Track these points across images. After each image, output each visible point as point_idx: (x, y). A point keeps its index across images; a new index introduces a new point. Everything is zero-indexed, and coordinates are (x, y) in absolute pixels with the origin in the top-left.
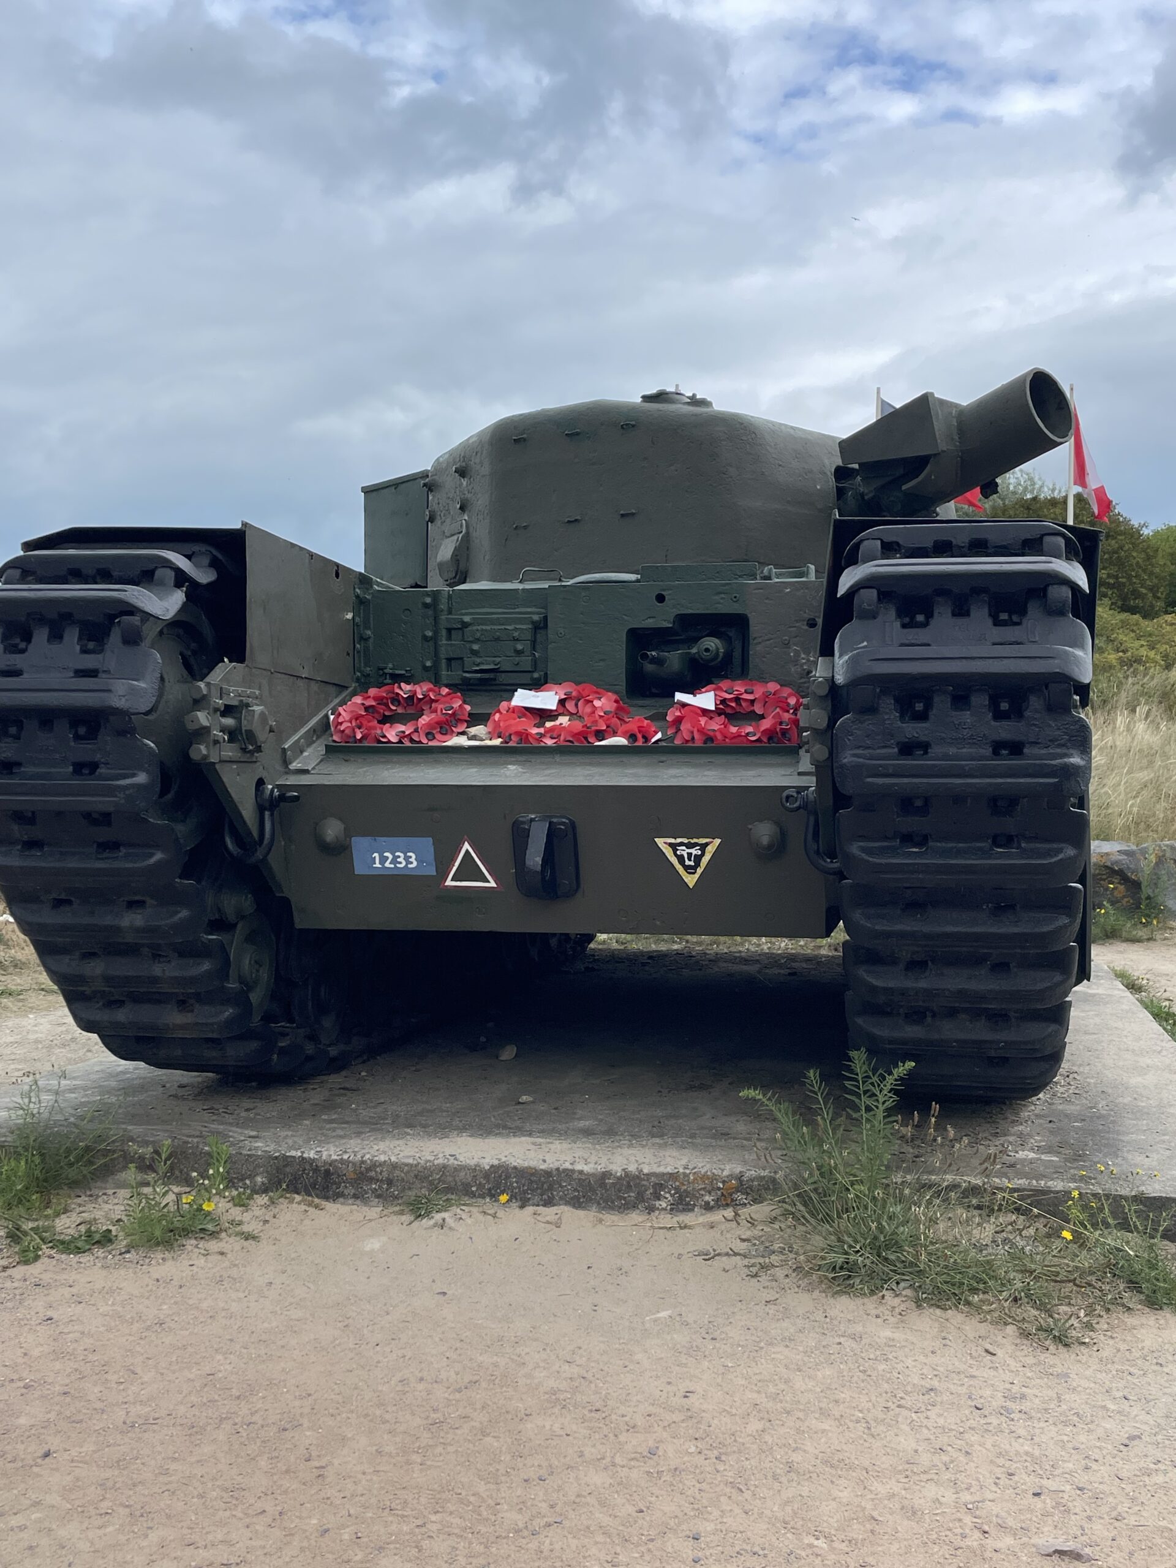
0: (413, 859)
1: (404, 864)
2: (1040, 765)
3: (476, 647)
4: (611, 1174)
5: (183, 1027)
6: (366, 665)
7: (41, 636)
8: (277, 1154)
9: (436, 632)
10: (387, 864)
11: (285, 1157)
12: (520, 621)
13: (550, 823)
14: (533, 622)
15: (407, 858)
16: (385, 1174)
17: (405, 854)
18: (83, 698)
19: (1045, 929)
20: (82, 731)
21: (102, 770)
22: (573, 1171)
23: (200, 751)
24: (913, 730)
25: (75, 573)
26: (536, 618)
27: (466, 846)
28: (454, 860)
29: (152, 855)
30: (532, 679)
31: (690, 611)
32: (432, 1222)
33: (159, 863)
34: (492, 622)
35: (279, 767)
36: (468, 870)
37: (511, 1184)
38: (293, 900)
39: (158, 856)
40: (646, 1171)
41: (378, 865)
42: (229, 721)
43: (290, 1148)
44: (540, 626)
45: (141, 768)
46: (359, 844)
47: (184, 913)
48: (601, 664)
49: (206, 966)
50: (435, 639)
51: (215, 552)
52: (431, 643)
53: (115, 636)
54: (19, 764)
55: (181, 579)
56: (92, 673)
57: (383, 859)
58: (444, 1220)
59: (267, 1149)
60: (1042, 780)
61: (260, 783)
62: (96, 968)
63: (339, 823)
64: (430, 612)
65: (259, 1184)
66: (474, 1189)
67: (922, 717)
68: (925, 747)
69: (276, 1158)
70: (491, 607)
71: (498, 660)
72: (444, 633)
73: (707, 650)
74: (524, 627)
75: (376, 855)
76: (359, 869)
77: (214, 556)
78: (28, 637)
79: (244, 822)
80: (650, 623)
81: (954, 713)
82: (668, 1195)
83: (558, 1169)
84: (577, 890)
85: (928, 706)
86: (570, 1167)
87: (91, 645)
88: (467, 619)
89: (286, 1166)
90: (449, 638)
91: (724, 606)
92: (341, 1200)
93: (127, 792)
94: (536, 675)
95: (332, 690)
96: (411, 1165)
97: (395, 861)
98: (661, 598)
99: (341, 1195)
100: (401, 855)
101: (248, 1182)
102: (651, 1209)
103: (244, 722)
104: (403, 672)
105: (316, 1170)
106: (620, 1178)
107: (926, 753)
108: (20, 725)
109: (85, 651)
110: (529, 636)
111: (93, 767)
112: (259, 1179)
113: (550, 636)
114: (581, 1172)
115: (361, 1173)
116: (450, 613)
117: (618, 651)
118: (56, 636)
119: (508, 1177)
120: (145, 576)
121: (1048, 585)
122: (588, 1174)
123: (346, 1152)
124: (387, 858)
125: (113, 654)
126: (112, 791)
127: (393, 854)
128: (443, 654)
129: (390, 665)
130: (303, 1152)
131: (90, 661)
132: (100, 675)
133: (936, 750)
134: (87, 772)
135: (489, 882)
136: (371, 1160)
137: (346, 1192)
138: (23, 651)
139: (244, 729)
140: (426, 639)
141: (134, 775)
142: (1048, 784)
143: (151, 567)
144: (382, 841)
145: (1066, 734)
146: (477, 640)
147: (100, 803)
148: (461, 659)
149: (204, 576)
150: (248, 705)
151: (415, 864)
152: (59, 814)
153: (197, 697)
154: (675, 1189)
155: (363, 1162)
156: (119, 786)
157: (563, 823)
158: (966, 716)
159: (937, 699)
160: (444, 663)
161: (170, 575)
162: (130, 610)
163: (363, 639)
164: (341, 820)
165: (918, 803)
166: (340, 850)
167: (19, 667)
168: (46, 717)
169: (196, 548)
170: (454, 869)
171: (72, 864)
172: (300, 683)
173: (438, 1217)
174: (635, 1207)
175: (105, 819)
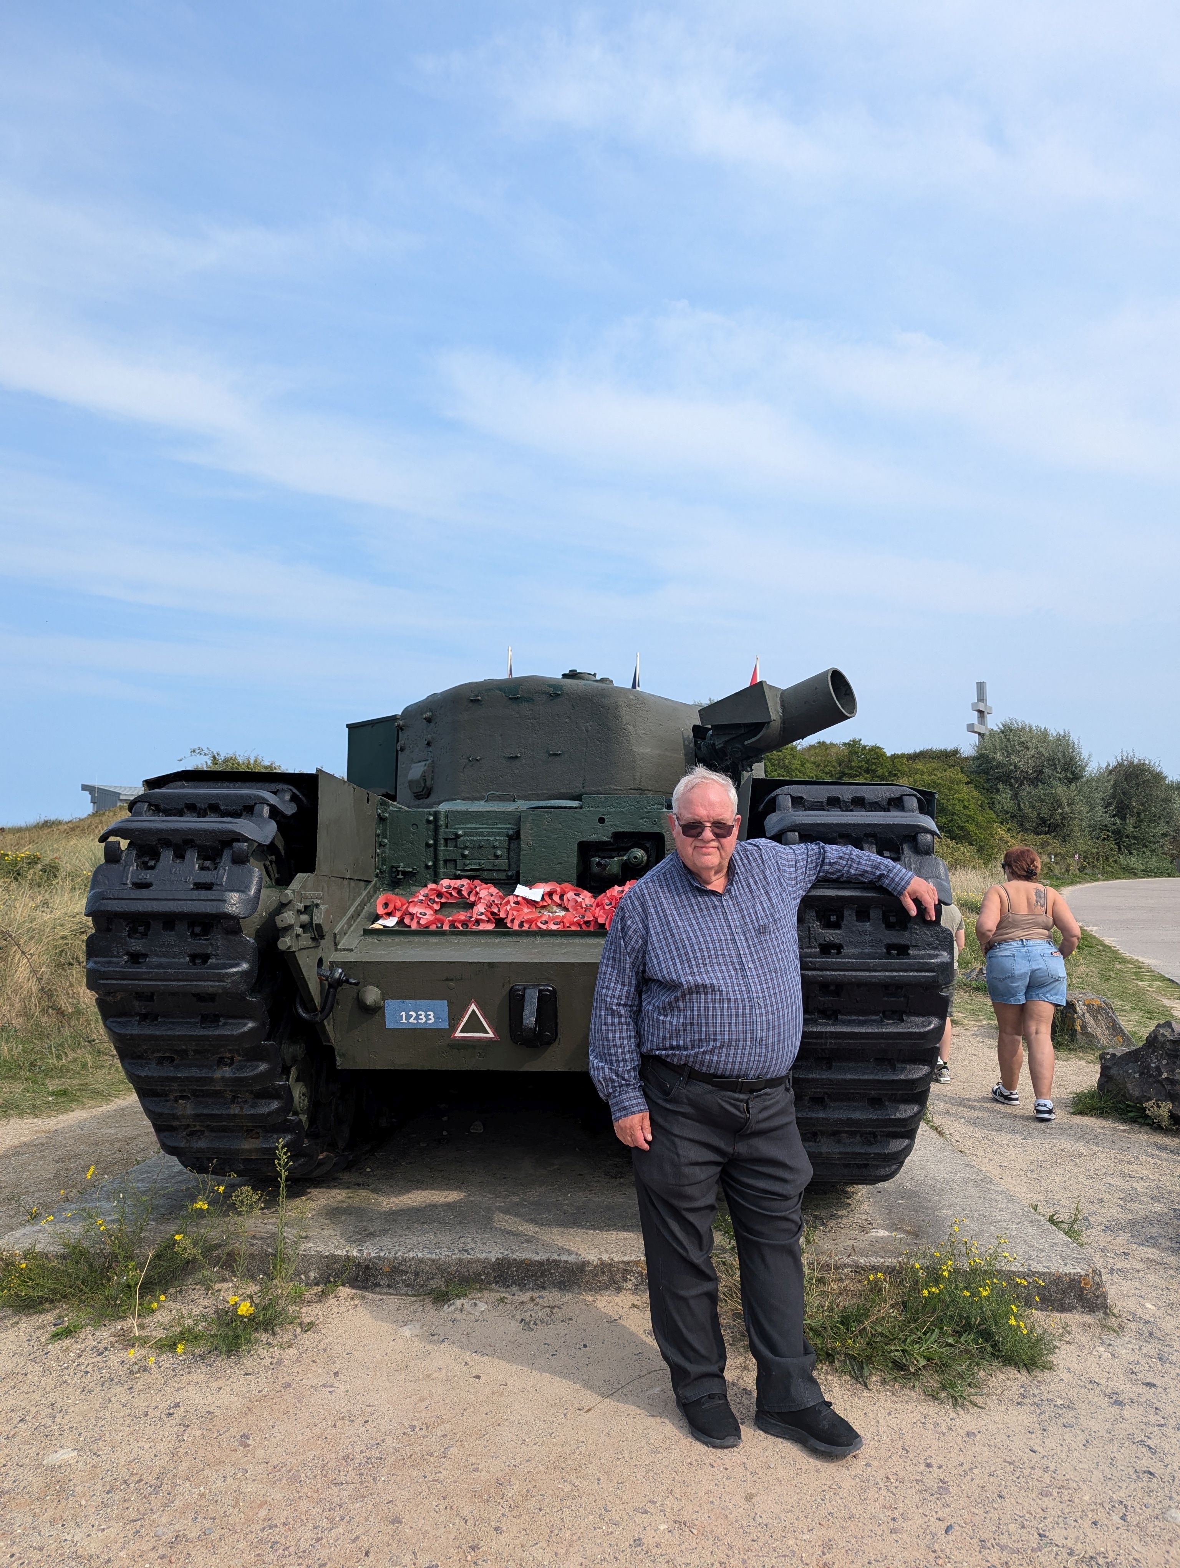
0: (431, 1017)
1: (424, 1020)
2: (923, 963)
3: (466, 852)
4: (589, 1263)
5: (250, 1151)
6: (383, 864)
7: (167, 856)
8: (327, 1254)
9: (436, 841)
10: (411, 1021)
11: (333, 1256)
12: (499, 834)
13: (540, 991)
14: (508, 835)
15: (427, 1016)
16: (413, 1268)
17: (426, 1013)
18: (201, 905)
19: (915, 1076)
20: (198, 930)
21: (212, 961)
22: (560, 1261)
23: (286, 942)
24: (831, 935)
25: (192, 808)
26: (511, 832)
27: (473, 1007)
28: (462, 1017)
29: (246, 1024)
30: (507, 876)
31: (623, 830)
32: (453, 1308)
33: (251, 1030)
34: (478, 835)
35: (333, 948)
36: (474, 1025)
37: (512, 1273)
38: (336, 1048)
39: (250, 1025)
40: (616, 1260)
41: (404, 1021)
42: (305, 918)
43: (337, 1247)
44: (515, 837)
45: (244, 959)
46: (391, 1006)
47: (263, 1067)
48: (559, 866)
49: (275, 1105)
50: (436, 845)
51: (295, 791)
52: (432, 849)
53: (227, 855)
54: (145, 956)
55: (275, 813)
56: (208, 887)
57: (409, 1017)
58: (463, 1305)
59: (318, 1249)
60: (924, 974)
61: (320, 962)
62: (186, 1108)
63: (376, 989)
64: (432, 826)
65: (312, 1278)
66: (483, 1277)
67: (837, 926)
68: (839, 948)
69: (327, 1256)
70: (477, 823)
71: (483, 862)
72: (442, 841)
73: (636, 858)
74: (502, 838)
75: (403, 1014)
76: (390, 1024)
77: (294, 793)
78: (156, 856)
79: (310, 993)
80: (594, 838)
81: (858, 924)
82: (632, 1278)
83: (548, 1260)
84: (555, 1040)
85: (841, 917)
86: (558, 1258)
87: (207, 863)
88: (460, 832)
89: (334, 1263)
90: (446, 845)
91: (646, 827)
92: (378, 1289)
93: (233, 978)
94: (510, 873)
95: (362, 884)
96: (433, 1261)
97: (417, 1018)
98: (602, 820)
99: (377, 1285)
100: (423, 1013)
101: (303, 1277)
102: (619, 1289)
103: (315, 918)
104: (410, 870)
105: (359, 1265)
106: (597, 1266)
107: (839, 953)
108: (148, 926)
109: (202, 868)
110: (506, 845)
111: (205, 958)
112: (312, 1275)
113: (523, 846)
114: (566, 1262)
115: (394, 1267)
116: (447, 827)
117: (572, 858)
118: (180, 856)
119: (509, 1267)
120: (247, 809)
121: (917, 833)
122: (571, 1263)
123: (382, 1250)
124: (412, 1016)
125: (225, 872)
126: (221, 978)
127: (416, 1013)
128: (441, 857)
129: (402, 865)
130: (347, 1251)
131: (206, 877)
132: (214, 888)
133: (846, 951)
134: (200, 961)
135: (487, 1033)
136: (402, 1257)
137: (382, 1283)
138: (152, 868)
139: (314, 923)
140: (428, 845)
141: (237, 965)
142: (928, 976)
143: (252, 803)
144: (409, 1003)
145: (938, 940)
146: (466, 848)
147: (210, 986)
148: (455, 861)
149: (289, 809)
150: (317, 905)
151: (433, 1020)
152: (174, 994)
153: (285, 901)
154: (638, 1273)
155: (395, 1258)
156: (226, 974)
157: (549, 990)
158: (867, 925)
159: (846, 913)
160: (441, 863)
161: (266, 811)
162: (239, 838)
163: (381, 845)
164: (378, 987)
165: (832, 988)
166: (375, 1011)
167: (148, 881)
168: (169, 920)
169: (280, 786)
170: (463, 1024)
171: (180, 1032)
172: (346, 882)
173: (458, 1302)
174: (607, 1287)
175: (211, 997)
